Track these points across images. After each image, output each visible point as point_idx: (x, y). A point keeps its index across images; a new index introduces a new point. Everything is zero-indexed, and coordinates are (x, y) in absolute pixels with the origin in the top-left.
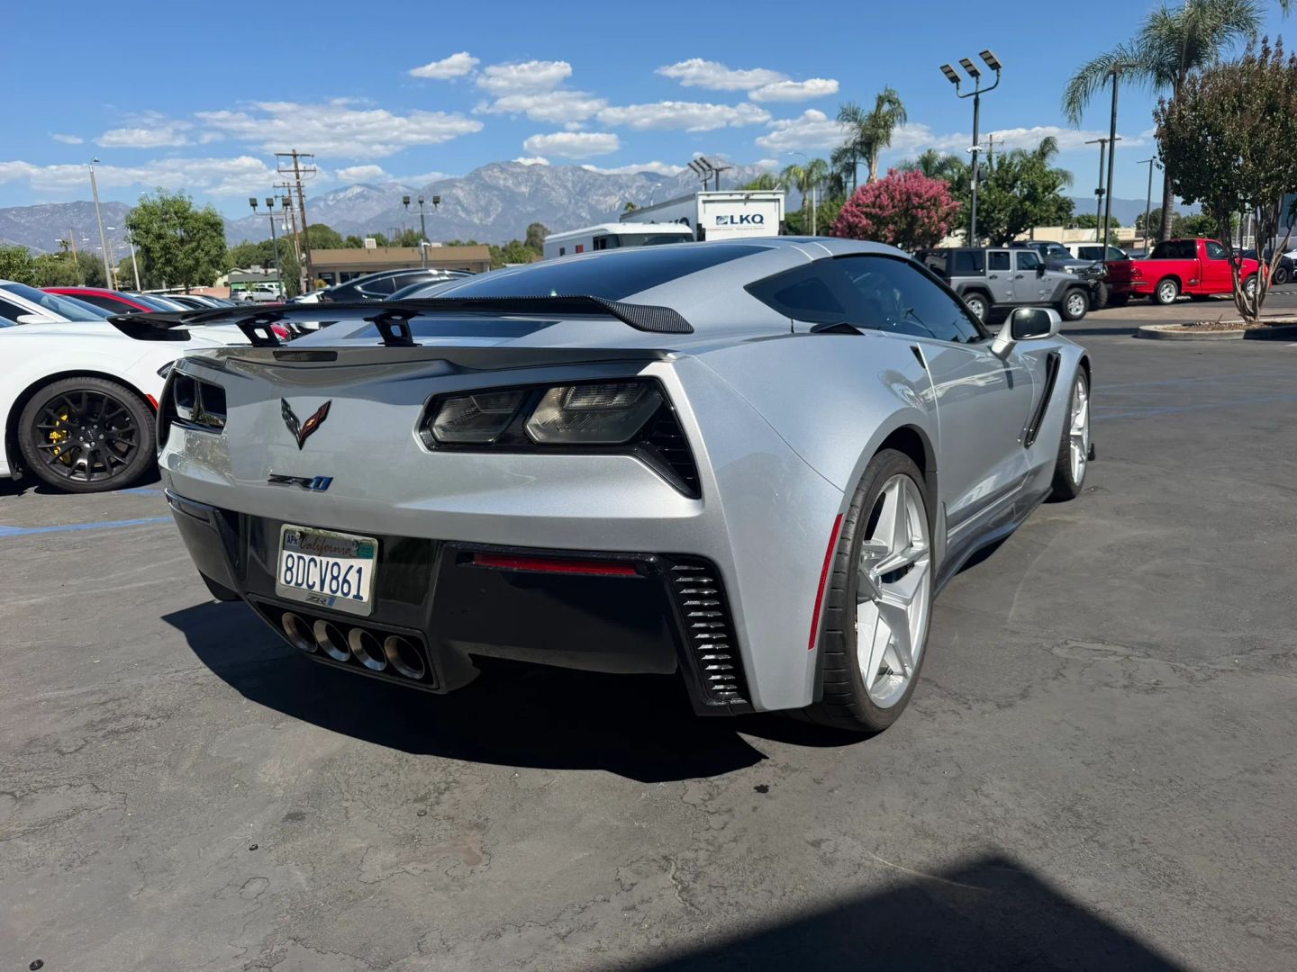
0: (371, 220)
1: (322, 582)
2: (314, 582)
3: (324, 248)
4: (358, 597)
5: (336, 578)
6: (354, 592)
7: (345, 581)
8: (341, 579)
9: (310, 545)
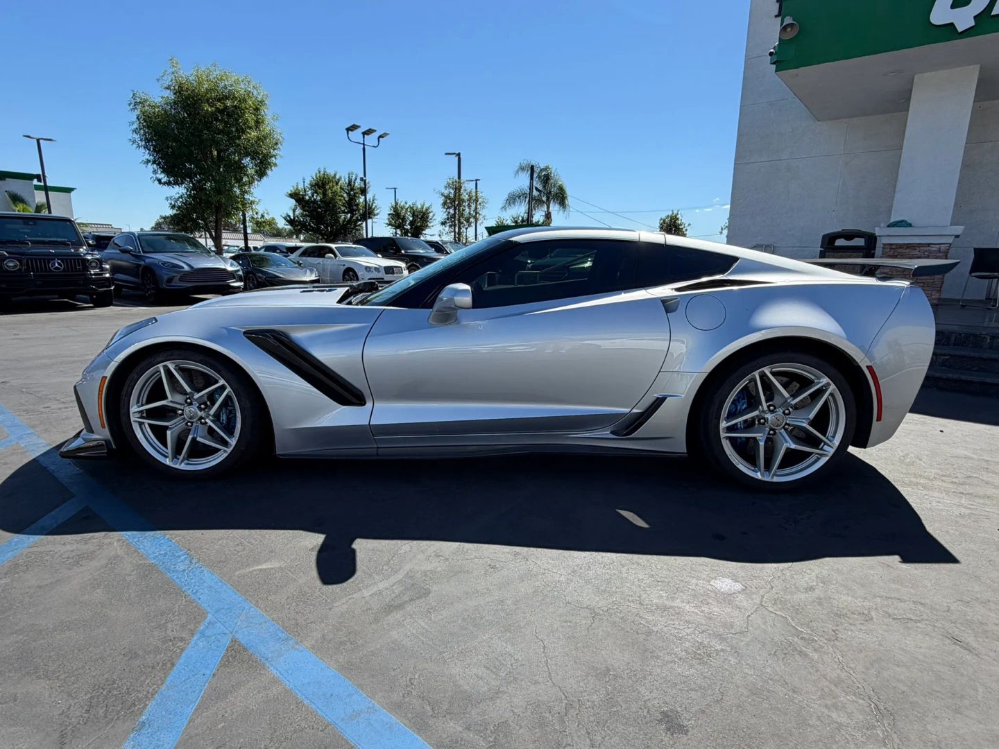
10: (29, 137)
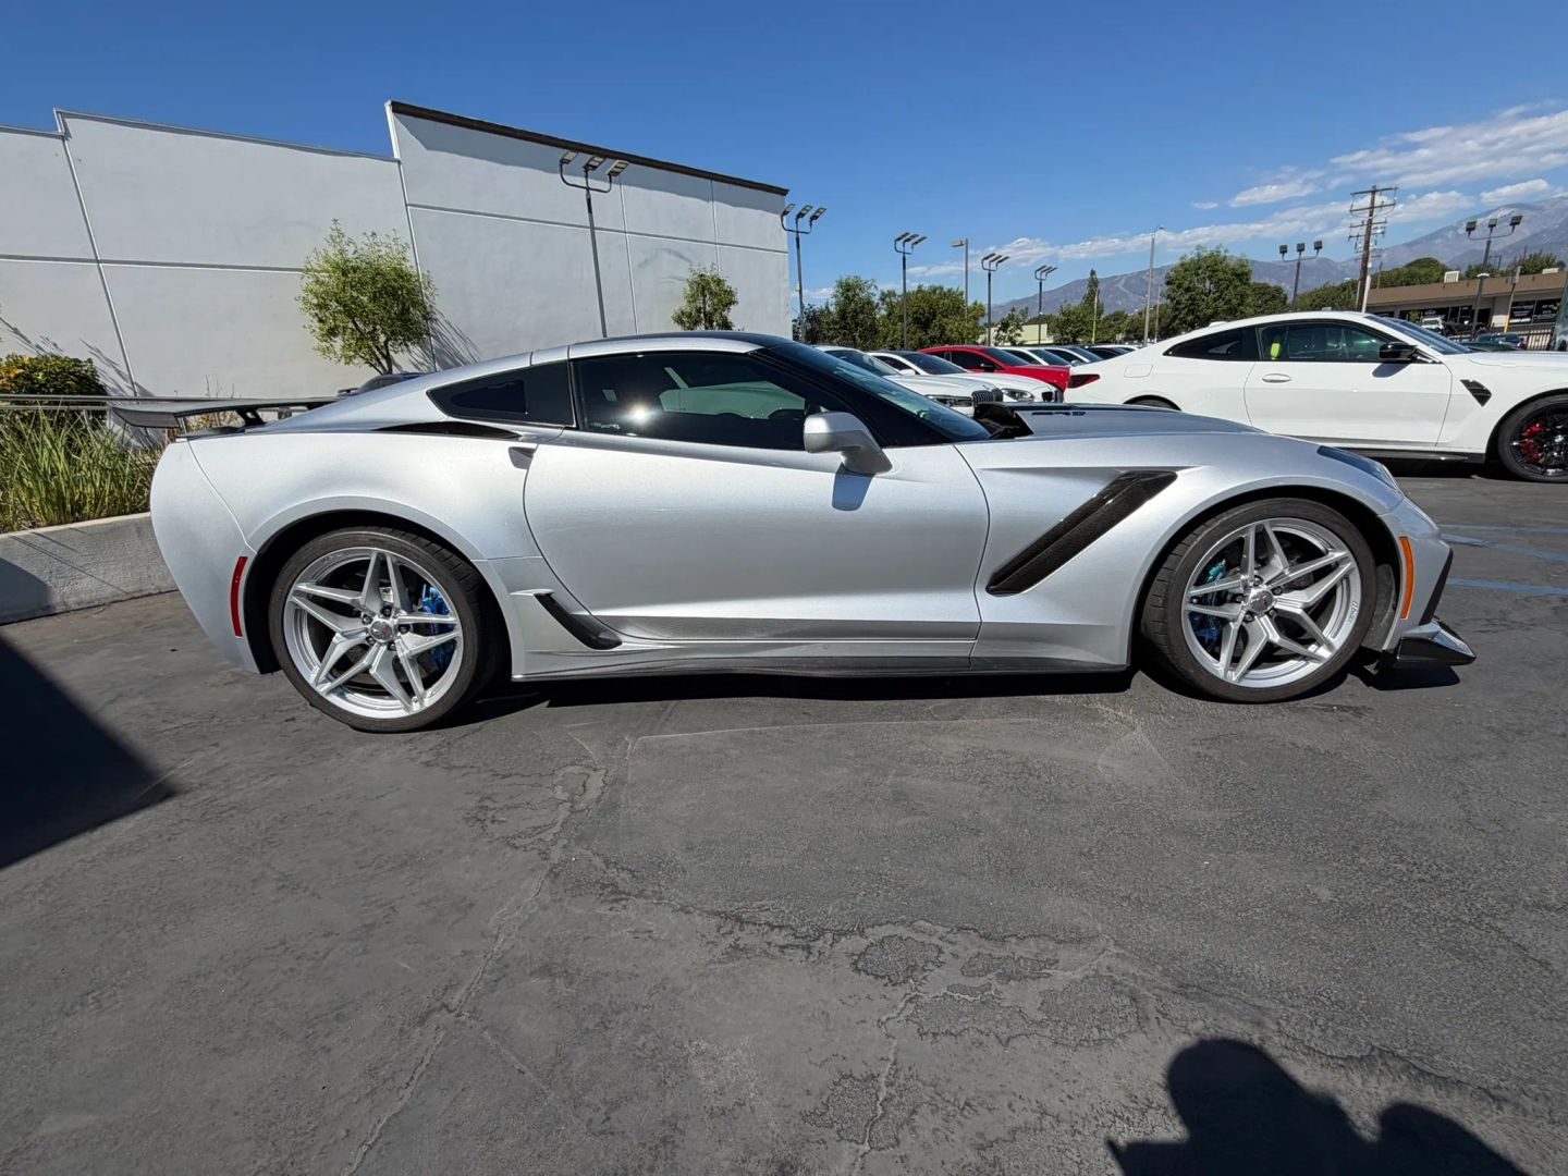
0: (1510, 247)
3: (1407, 285)
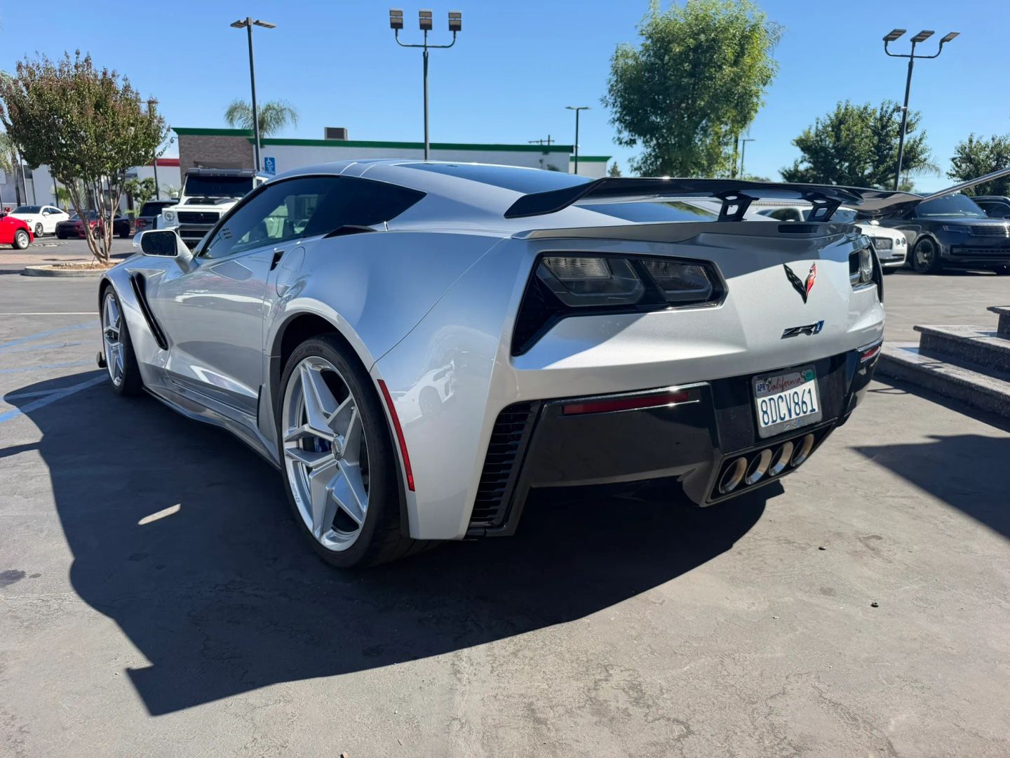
1: (790, 411)
2: (785, 414)
4: (813, 410)
5: (797, 404)
6: (810, 408)
7: (804, 402)
8: (800, 403)
9: (774, 386)
10: (569, 108)
